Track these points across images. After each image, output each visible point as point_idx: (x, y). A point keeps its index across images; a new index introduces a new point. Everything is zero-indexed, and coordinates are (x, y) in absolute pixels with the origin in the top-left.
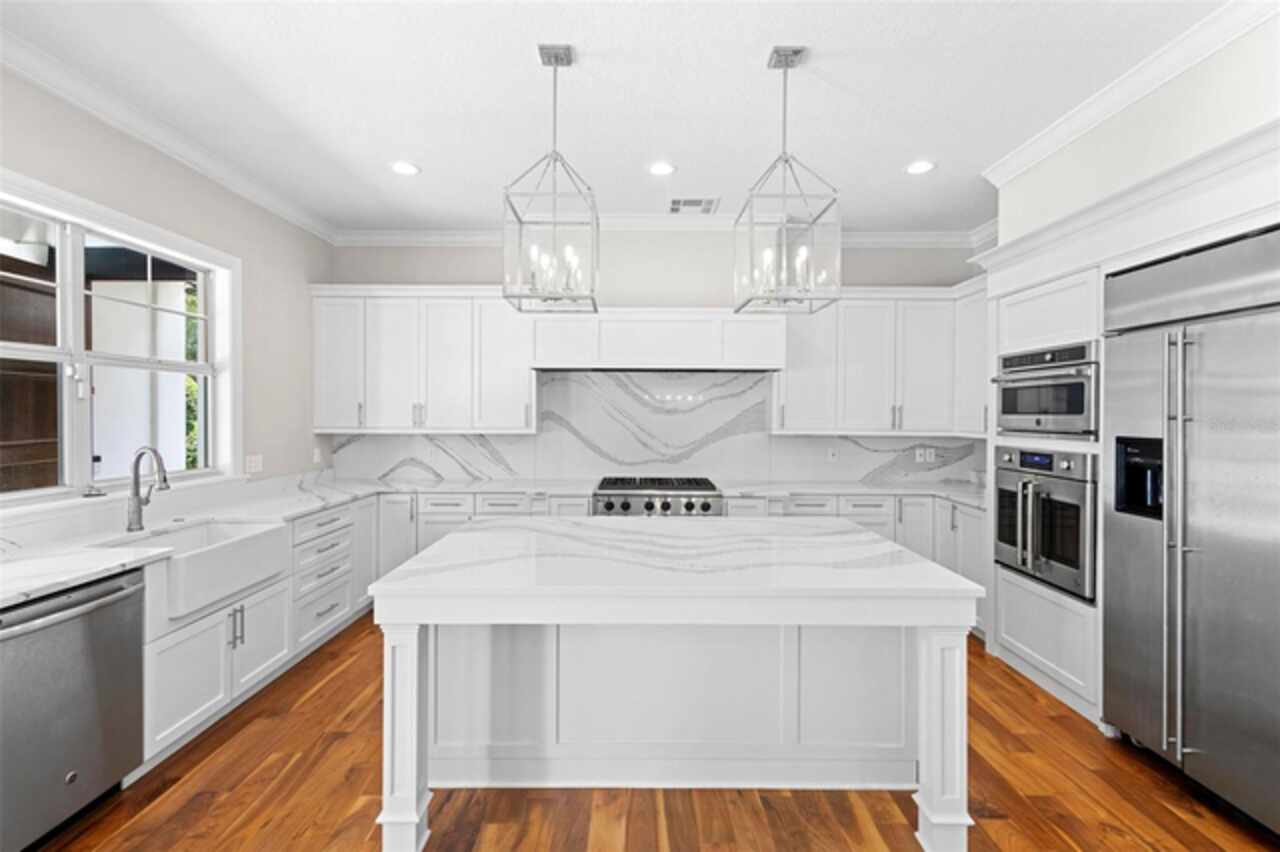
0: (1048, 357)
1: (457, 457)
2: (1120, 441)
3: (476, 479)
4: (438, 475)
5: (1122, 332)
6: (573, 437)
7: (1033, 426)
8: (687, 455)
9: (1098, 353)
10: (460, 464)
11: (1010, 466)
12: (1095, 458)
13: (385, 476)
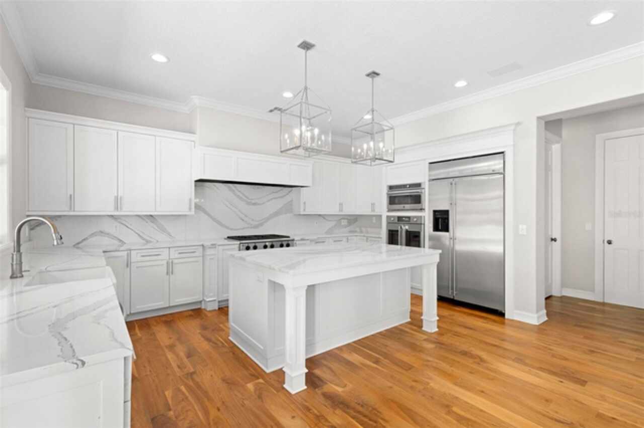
0: (408, 186)
1: (135, 230)
2: (435, 212)
3: (148, 242)
4: (121, 241)
5: (433, 180)
6: (206, 217)
7: (402, 208)
8: (261, 225)
9: (426, 186)
10: (137, 233)
11: (394, 221)
12: (424, 217)
13: (78, 243)
